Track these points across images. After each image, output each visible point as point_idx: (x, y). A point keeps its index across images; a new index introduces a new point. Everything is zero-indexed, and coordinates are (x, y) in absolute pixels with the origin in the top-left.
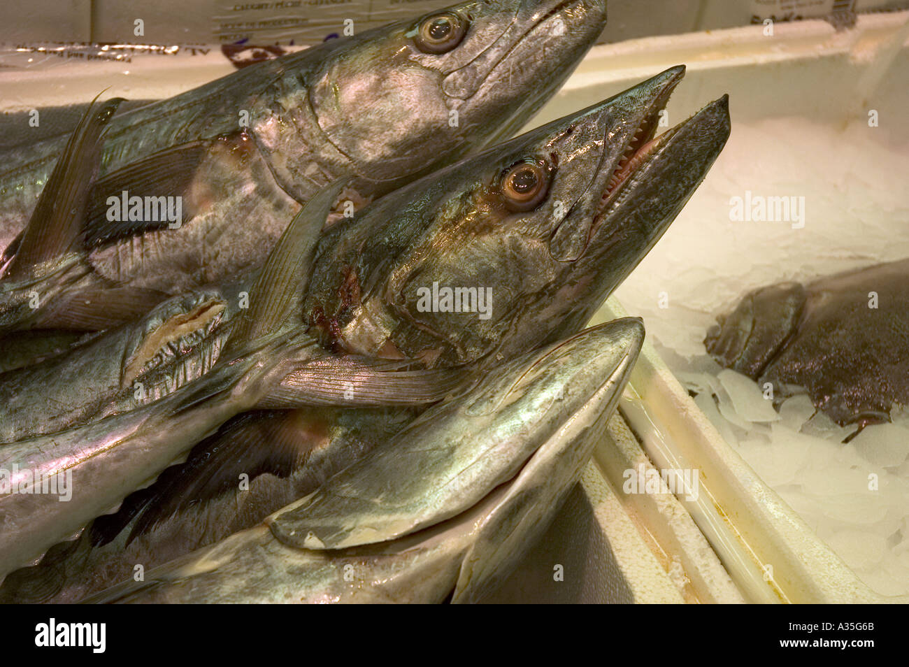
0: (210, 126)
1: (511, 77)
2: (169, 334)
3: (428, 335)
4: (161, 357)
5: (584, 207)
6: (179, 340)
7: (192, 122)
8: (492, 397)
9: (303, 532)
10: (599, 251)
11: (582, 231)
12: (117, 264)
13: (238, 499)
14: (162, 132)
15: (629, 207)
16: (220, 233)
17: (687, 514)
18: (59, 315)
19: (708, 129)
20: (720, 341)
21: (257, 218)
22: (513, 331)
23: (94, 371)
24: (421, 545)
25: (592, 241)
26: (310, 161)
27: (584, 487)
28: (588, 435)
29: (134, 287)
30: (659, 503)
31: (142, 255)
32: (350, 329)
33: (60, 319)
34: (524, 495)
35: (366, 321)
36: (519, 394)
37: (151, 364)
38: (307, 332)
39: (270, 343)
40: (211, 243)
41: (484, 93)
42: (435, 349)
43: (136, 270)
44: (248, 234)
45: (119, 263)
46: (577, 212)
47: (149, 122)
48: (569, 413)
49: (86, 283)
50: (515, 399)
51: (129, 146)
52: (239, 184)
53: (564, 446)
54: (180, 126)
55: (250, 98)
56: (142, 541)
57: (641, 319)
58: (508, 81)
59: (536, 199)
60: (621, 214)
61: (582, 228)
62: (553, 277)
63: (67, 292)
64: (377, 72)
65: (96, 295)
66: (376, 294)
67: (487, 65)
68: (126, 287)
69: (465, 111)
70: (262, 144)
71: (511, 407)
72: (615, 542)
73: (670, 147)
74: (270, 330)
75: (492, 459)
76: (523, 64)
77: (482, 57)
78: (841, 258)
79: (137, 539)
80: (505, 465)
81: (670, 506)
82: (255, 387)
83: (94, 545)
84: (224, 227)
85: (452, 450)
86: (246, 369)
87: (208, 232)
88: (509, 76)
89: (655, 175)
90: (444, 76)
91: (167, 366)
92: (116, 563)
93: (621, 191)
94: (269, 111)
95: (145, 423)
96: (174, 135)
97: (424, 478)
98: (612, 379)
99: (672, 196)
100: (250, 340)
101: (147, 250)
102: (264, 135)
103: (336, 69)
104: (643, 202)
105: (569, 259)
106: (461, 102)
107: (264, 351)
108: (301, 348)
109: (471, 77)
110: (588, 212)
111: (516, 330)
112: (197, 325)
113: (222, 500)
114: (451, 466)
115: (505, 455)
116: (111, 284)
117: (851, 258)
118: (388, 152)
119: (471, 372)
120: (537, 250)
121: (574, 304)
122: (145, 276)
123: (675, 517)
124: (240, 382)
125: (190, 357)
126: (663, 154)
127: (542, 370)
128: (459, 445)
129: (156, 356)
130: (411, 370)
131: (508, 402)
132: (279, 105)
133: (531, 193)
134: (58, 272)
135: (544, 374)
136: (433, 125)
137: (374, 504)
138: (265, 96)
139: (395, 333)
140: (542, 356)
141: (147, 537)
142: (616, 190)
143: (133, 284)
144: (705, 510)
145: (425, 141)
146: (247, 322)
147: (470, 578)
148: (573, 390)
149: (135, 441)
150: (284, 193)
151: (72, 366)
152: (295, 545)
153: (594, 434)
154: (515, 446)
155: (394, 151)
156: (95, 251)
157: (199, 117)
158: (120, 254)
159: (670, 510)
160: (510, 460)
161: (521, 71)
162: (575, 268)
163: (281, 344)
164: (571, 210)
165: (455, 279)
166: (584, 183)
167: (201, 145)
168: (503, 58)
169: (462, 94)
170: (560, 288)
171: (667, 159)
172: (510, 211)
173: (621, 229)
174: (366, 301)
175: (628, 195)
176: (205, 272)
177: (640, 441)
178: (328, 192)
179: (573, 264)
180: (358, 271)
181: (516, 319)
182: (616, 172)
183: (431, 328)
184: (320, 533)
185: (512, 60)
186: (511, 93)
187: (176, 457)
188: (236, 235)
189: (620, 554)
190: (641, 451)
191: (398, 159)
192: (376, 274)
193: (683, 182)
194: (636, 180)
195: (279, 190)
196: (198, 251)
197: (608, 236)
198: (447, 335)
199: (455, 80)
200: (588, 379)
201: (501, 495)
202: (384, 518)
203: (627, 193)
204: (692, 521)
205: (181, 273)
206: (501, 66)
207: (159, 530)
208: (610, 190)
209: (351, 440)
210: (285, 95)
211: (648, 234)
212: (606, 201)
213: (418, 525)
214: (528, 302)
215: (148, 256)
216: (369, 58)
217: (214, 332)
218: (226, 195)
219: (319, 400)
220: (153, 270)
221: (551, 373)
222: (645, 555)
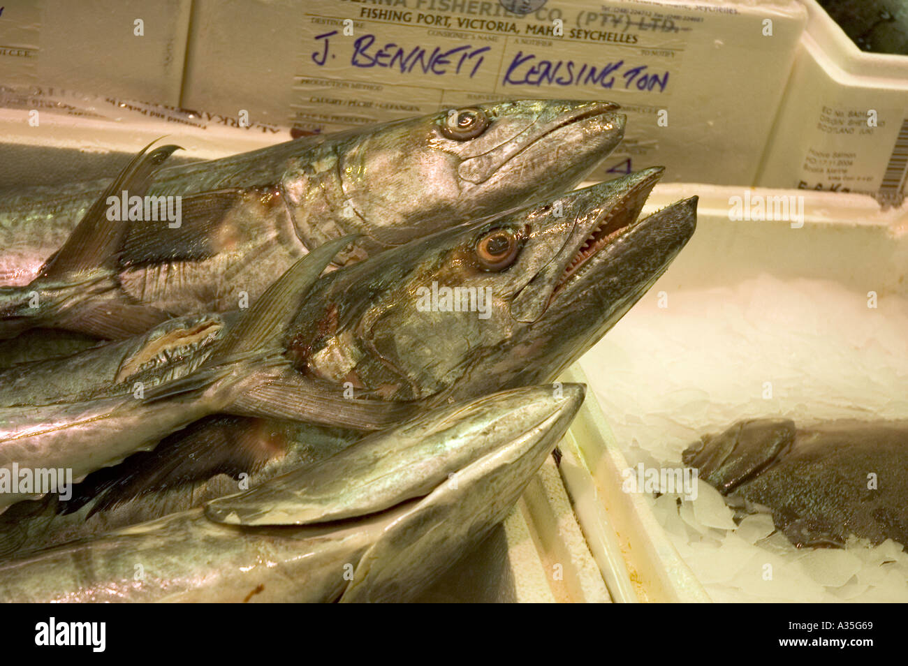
0: (249, 179)
1: (523, 170)
2: (168, 343)
3: (390, 371)
4: (156, 362)
5: (549, 275)
6: (175, 349)
7: (235, 176)
8: (427, 425)
9: (227, 512)
10: (555, 318)
11: (543, 297)
12: (143, 285)
13: (194, 494)
14: (209, 181)
15: (589, 282)
16: (238, 271)
17: (598, 569)
18: (81, 319)
19: (673, 223)
20: (700, 456)
21: (272, 262)
22: (466, 379)
23: (95, 366)
24: (327, 536)
25: (550, 307)
26: (329, 219)
27: (506, 529)
28: (506, 471)
29: (154, 308)
30: (573, 555)
31: (166, 280)
32: (321, 357)
33: (82, 324)
34: (432, 509)
35: (336, 351)
36: (451, 424)
37: (145, 367)
38: (284, 354)
39: (247, 358)
40: (228, 278)
41: (496, 182)
42: (393, 384)
43: (159, 293)
44: (262, 275)
45: (145, 284)
46: (540, 279)
47: (200, 172)
48: (492, 448)
49: (111, 296)
50: (444, 428)
51: (177, 188)
52: (262, 230)
53: (481, 475)
54: (225, 177)
55: (289, 160)
56: (102, 517)
57: (585, 385)
58: (519, 173)
59: (506, 262)
60: (580, 287)
61: (543, 294)
62: (510, 334)
63: (93, 300)
64: (403, 149)
65: (118, 308)
66: (350, 328)
67: (504, 156)
68: (147, 306)
69: (475, 194)
70: (289, 197)
71: (440, 435)
72: (520, 578)
73: (634, 233)
74: (252, 348)
75: (408, 472)
76: (535, 160)
77: (500, 148)
78: (839, 406)
79: (97, 514)
80: (419, 479)
81: (582, 559)
82: (225, 393)
83: (58, 513)
84: (243, 266)
85: (376, 460)
86: (220, 375)
87: (227, 269)
88: (521, 169)
89: (616, 256)
90: (460, 160)
91: (158, 370)
92: (74, 533)
93: (584, 266)
94: (302, 171)
95: (120, 407)
96: (218, 184)
97: (344, 479)
98: (542, 427)
99: (630, 278)
100: (231, 354)
101: (171, 277)
102: (293, 191)
103: (367, 143)
104: (603, 278)
105: (526, 320)
106: (473, 185)
107: (241, 363)
108: (273, 366)
109: (485, 165)
110: (550, 280)
111: (469, 378)
112: (194, 340)
113: (181, 492)
114: (370, 473)
115: (421, 472)
116: (132, 301)
117: (849, 407)
118: (399, 220)
119: (419, 408)
120: (499, 308)
121: (527, 363)
122: (164, 299)
123: (584, 569)
124: (213, 386)
125: (180, 365)
126: (627, 238)
127: (478, 409)
128: (384, 457)
129: (152, 361)
130: (369, 399)
131: (439, 429)
132: (311, 167)
133: (502, 256)
134: (87, 282)
135: (478, 412)
136: (444, 202)
137: (295, 495)
138: (301, 159)
139: (361, 363)
140: (483, 399)
141: (106, 514)
142: (581, 264)
143: (153, 305)
144: (615, 569)
145: (434, 215)
146: (234, 340)
147: (366, 574)
148: (500, 428)
149: (107, 420)
150: (300, 244)
151: (79, 360)
152: (216, 521)
153: (513, 473)
154: (432, 465)
155: (405, 220)
156: (127, 271)
157: (244, 171)
158: (147, 278)
159: (582, 563)
160: (426, 476)
161: (533, 167)
162: (531, 329)
163: (258, 361)
164: (535, 277)
165: (421, 324)
166: (551, 254)
167: (236, 192)
168: (518, 153)
169: (475, 179)
170: (515, 345)
171: (630, 243)
172: (480, 270)
173: (578, 300)
174: (339, 333)
175: (588, 271)
176: (219, 303)
177: (572, 503)
178: (335, 244)
179: (530, 326)
180: (340, 307)
181: (471, 368)
182: (583, 249)
183: (392, 364)
184: (240, 513)
185: (527, 155)
186: (520, 184)
187: (144, 444)
188: (251, 275)
189: (522, 589)
190: (571, 511)
191: (408, 227)
192: (354, 311)
193: (643, 267)
194: (599, 258)
195: (297, 241)
196: (216, 284)
197: (565, 304)
198: (406, 373)
199: (471, 165)
200: (516, 422)
201: (412, 507)
202: (299, 506)
203: (588, 268)
204: (600, 576)
205: (197, 301)
206: (515, 160)
207: (118, 510)
208: (574, 264)
209: (304, 456)
210: (319, 160)
211: (605, 310)
212: (569, 274)
213: (326, 516)
214: (485, 354)
215: (171, 282)
216: (398, 136)
217: (206, 346)
218: (250, 238)
219: (280, 413)
220: (174, 295)
221: (484, 411)
222: (545, 594)
